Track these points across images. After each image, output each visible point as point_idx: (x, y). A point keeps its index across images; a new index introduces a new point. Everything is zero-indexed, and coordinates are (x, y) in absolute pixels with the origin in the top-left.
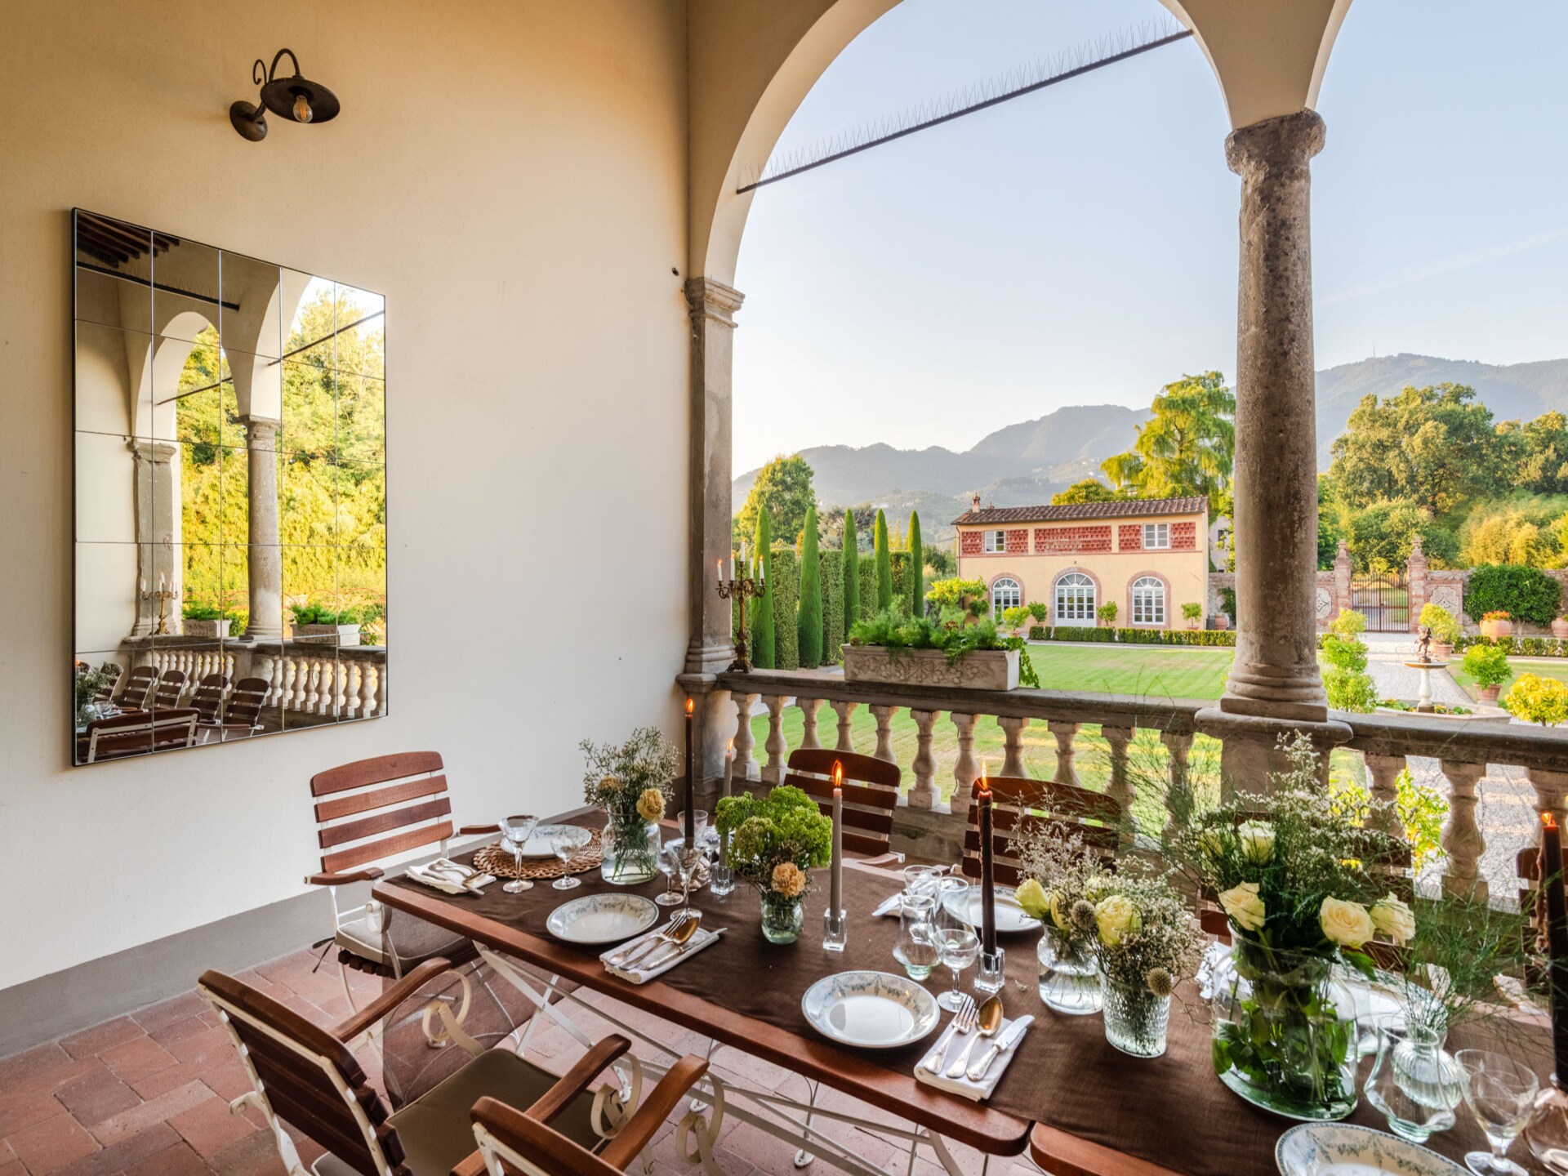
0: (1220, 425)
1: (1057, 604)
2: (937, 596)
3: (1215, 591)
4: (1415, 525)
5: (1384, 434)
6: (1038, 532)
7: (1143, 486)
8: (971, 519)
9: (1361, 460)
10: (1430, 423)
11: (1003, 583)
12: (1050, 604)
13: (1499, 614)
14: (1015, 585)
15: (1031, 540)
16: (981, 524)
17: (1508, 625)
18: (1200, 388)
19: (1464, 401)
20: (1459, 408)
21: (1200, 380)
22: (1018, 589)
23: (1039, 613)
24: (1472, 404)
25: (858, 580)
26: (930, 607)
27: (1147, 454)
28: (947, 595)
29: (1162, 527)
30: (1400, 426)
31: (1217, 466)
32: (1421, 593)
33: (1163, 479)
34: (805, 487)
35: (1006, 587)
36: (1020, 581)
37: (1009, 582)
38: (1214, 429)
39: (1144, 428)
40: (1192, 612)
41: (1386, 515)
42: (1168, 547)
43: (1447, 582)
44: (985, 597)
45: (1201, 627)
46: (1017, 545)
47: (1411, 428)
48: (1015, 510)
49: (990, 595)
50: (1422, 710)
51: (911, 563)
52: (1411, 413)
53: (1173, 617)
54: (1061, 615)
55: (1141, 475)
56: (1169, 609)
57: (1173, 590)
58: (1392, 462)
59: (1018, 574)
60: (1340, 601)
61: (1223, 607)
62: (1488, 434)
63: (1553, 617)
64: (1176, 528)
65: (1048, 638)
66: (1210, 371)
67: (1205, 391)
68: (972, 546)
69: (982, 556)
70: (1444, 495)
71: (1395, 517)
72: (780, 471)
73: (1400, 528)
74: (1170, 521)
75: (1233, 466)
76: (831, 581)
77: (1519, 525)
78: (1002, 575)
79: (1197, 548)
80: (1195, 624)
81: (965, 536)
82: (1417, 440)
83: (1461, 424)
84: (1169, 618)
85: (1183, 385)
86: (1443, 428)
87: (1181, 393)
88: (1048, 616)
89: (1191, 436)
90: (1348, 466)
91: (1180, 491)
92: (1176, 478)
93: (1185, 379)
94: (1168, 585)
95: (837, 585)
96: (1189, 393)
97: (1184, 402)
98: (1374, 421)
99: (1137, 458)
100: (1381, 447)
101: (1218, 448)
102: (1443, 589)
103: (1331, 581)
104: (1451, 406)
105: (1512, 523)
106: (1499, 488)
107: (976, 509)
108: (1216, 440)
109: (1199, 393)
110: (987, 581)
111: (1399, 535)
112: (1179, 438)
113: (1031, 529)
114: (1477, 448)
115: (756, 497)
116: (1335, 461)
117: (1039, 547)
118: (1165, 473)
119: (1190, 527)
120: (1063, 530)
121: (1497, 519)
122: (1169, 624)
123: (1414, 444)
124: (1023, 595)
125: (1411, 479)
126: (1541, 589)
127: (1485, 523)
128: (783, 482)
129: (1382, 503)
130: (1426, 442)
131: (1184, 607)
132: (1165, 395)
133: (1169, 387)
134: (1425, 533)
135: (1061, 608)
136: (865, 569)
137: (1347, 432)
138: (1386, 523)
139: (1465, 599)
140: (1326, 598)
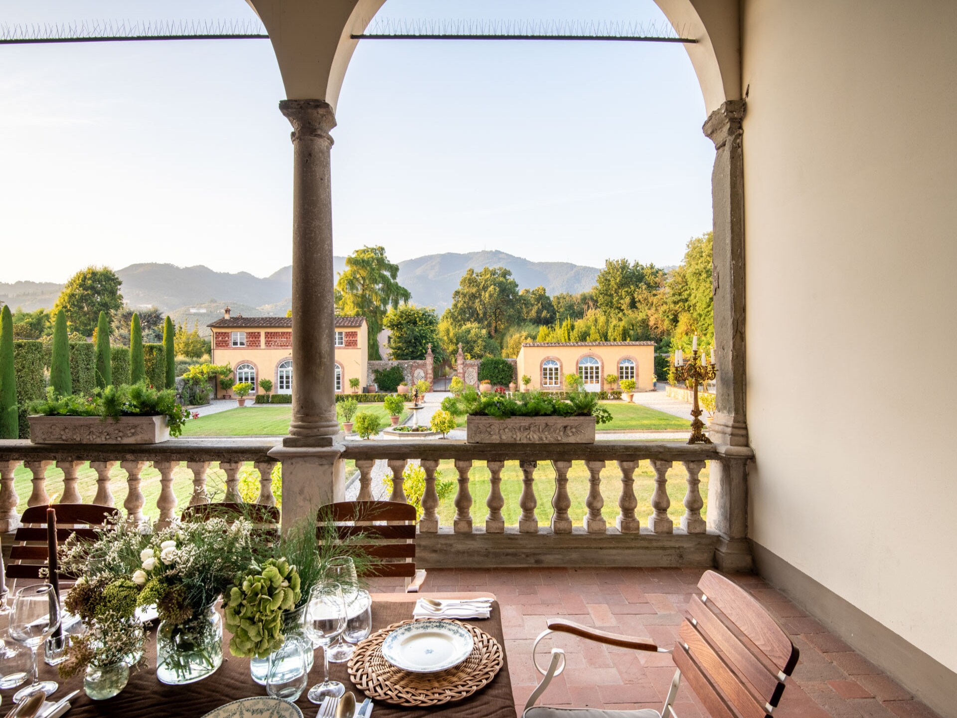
0: (383, 278)
1: (279, 380)
2: (191, 376)
3: (370, 371)
4: (481, 337)
5: (474, 290)
6: (267, 334)
7: (343, 309)
8: (222, 324)
9: (465, 302)
10: (492, 286)
11: (244, 366)
12: (274, 380)
13: (486, 381)
14: (253, 369)
15: (263, 339)
16: (228, 327)
17: (489, 386)
18: (373, 255)
19: (508, 277)
20: (504, 280)
21: (373, 250)
22: (254, 371)
23: (267, 386)
24: (510, 278)
25: (111, 365)
26: (186, 384)
27: (343, 290)
28: (199, 376)
29: (340, 333)
30: (481, 287)
31: (381, 300)
32: (462, 371)
33: (352, 305)
34: (113, 293)
35: (246, 370)
36: (255, 365)
37: (248, 366)
38: (379, 279)
39: (342, 273)
40: (355, 383)
41: (469, 331)
42: (343, 345)
43: (472, 366)
44: (231, 376)
45: (360, 392)
46: (253, 341)
47: (485, 288)
48: (254, 319)
49: (235, 375)
50: (414, 430)
51: (164, 353)
52: (486, 281)
53: (345, 387)
54: (282, 387)
55: (341, 302)
56: (343, 382)
57: (345, 371)
58: (477, 305)
59: (254, 361)
60: (428, 376)
61: (375, 380)
62: (515, 294)
63: (510, 382)
64: (347, 334)
65: (268, 402)
66: (378, 246)
67: (375, 257)
68: (223, 342)
69: (230, 349)
70: (499, 322)
71: (473, 332)
72: (90, 279)
73: (475, 338)
74: (344, 330)
75: (390, 301)
76: (82, 365)
77: (526, 338)
78: (243, 362)
79: (358, 347)
80: (356, 390)
81: (218, 335)
82: (487, 295)
83: (505, 289)
84: (343, 387)
85: (364, 251)
86: (498, 289)
87: (361, 256)
88: (273, 388)
89: (367, 282)
90: (459, 305)
91: (361, 313)
92: (358, 305)
93: (365, 248)
94: (343, 368)
95: (88, 369)
96: (366, 257)
97: (363, 261)
98: (470, 283)
99: (339, 292)
100: (473, 297)
101: (383, 290)
102: (470, 369)
103: (424, 365)
104: (501, 279)
105: (523, 338)
106: (519, 320)
107: (227, 317)
108: (381, 285)
109: (372, 257)
110: (232, 366)
111: (475, 342)
112: (362, 282)
113: (263, 332)
114: (511, 300)
115: (66, 298)
116: (454, 302)
117: (268, 344)
118: (353, 302)
119: (354, 334)
120: (283, 333)
121: (517, 335)
122: (343, 391)
123: (486, 296)
124: (257, 375)
125: (485, 314)
126: (506, 369)
127: (514, 337)
128: (92, 288)
129: (469, 325)
130: (491, 296)
131: (350, 380)
132: (353, 256)
133: (357, 251)
134: (485, 341)
135: (282, 382)
136: (119, 356)
137: (459, 288)
138: (469, 336)
139: (479, 374)
140: (422, 374)
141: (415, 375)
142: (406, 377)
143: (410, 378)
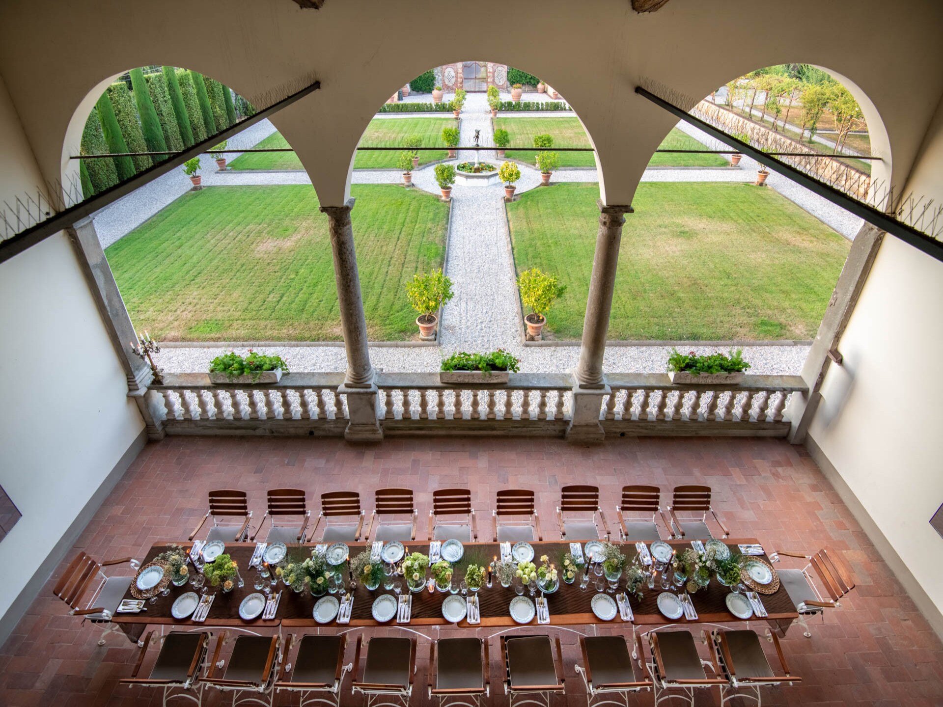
17: (521, 91)
25: (180, 91)
32: (491, 70)
50: (475, 169)
60: (459, 75)
76: (161, 99)
102: (500, 68)
139: (508, 73)
140: (453, 74)
141: (446, 74)
142: (437, 77)
143: (441, 77)
